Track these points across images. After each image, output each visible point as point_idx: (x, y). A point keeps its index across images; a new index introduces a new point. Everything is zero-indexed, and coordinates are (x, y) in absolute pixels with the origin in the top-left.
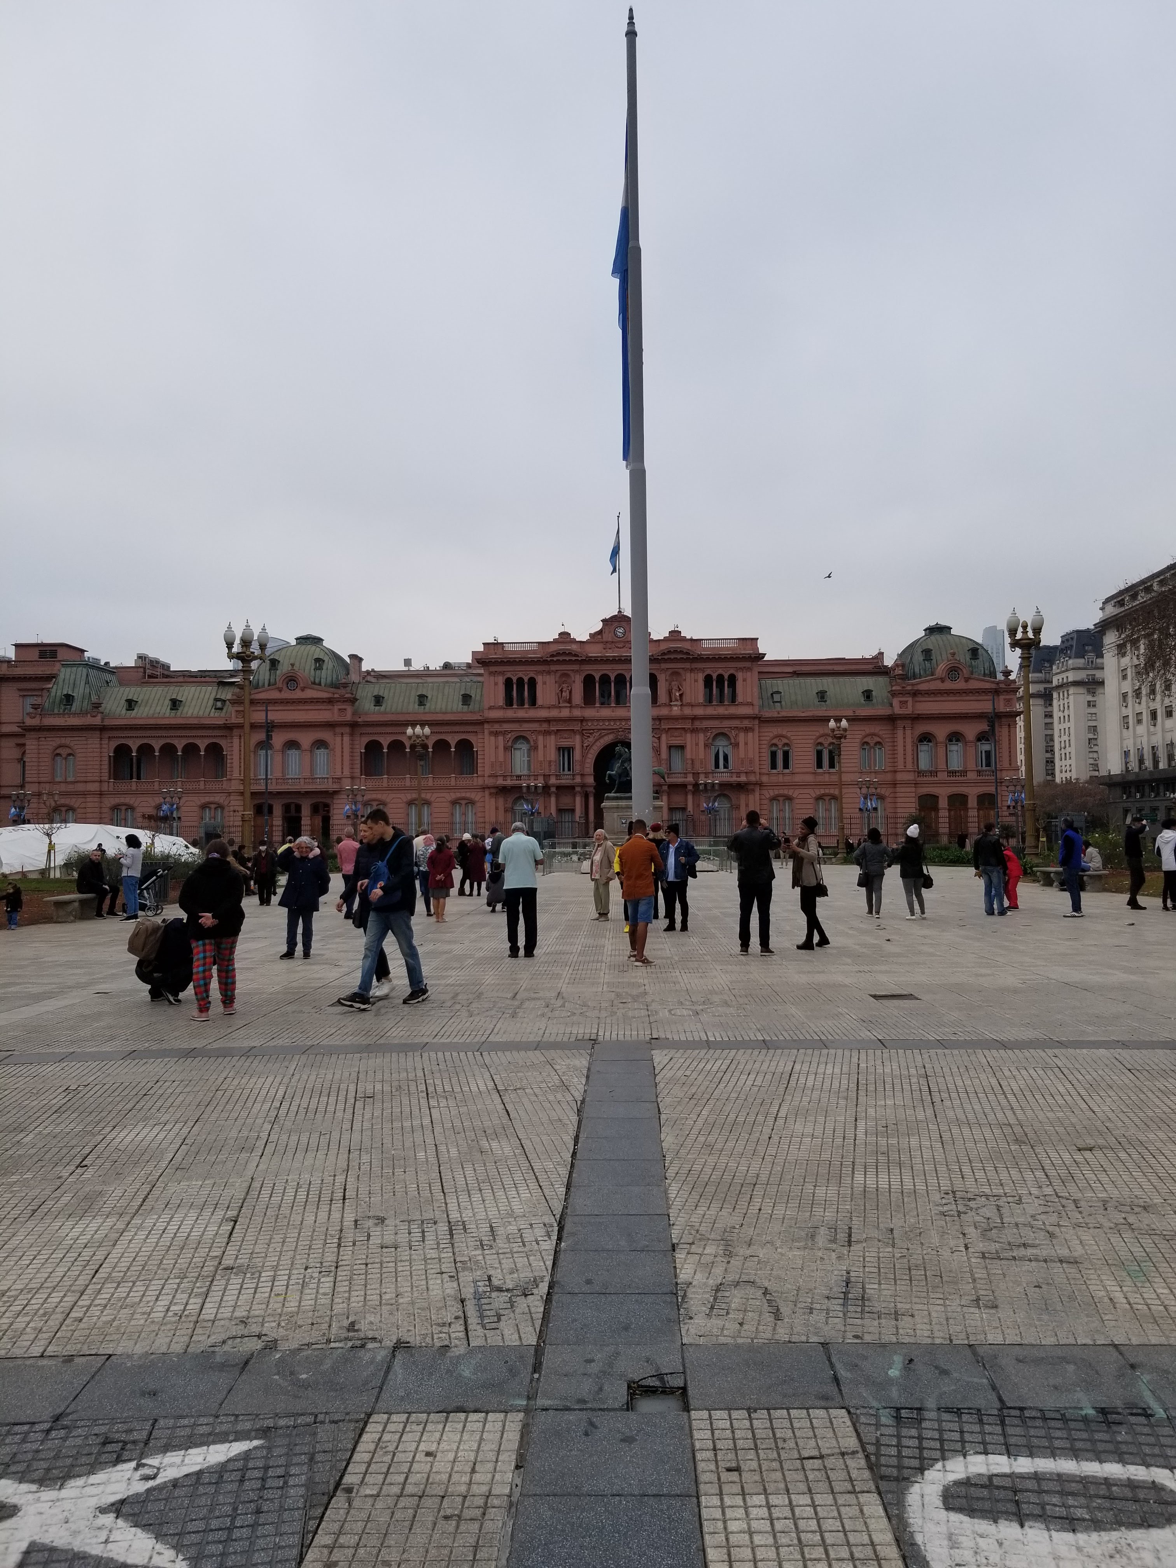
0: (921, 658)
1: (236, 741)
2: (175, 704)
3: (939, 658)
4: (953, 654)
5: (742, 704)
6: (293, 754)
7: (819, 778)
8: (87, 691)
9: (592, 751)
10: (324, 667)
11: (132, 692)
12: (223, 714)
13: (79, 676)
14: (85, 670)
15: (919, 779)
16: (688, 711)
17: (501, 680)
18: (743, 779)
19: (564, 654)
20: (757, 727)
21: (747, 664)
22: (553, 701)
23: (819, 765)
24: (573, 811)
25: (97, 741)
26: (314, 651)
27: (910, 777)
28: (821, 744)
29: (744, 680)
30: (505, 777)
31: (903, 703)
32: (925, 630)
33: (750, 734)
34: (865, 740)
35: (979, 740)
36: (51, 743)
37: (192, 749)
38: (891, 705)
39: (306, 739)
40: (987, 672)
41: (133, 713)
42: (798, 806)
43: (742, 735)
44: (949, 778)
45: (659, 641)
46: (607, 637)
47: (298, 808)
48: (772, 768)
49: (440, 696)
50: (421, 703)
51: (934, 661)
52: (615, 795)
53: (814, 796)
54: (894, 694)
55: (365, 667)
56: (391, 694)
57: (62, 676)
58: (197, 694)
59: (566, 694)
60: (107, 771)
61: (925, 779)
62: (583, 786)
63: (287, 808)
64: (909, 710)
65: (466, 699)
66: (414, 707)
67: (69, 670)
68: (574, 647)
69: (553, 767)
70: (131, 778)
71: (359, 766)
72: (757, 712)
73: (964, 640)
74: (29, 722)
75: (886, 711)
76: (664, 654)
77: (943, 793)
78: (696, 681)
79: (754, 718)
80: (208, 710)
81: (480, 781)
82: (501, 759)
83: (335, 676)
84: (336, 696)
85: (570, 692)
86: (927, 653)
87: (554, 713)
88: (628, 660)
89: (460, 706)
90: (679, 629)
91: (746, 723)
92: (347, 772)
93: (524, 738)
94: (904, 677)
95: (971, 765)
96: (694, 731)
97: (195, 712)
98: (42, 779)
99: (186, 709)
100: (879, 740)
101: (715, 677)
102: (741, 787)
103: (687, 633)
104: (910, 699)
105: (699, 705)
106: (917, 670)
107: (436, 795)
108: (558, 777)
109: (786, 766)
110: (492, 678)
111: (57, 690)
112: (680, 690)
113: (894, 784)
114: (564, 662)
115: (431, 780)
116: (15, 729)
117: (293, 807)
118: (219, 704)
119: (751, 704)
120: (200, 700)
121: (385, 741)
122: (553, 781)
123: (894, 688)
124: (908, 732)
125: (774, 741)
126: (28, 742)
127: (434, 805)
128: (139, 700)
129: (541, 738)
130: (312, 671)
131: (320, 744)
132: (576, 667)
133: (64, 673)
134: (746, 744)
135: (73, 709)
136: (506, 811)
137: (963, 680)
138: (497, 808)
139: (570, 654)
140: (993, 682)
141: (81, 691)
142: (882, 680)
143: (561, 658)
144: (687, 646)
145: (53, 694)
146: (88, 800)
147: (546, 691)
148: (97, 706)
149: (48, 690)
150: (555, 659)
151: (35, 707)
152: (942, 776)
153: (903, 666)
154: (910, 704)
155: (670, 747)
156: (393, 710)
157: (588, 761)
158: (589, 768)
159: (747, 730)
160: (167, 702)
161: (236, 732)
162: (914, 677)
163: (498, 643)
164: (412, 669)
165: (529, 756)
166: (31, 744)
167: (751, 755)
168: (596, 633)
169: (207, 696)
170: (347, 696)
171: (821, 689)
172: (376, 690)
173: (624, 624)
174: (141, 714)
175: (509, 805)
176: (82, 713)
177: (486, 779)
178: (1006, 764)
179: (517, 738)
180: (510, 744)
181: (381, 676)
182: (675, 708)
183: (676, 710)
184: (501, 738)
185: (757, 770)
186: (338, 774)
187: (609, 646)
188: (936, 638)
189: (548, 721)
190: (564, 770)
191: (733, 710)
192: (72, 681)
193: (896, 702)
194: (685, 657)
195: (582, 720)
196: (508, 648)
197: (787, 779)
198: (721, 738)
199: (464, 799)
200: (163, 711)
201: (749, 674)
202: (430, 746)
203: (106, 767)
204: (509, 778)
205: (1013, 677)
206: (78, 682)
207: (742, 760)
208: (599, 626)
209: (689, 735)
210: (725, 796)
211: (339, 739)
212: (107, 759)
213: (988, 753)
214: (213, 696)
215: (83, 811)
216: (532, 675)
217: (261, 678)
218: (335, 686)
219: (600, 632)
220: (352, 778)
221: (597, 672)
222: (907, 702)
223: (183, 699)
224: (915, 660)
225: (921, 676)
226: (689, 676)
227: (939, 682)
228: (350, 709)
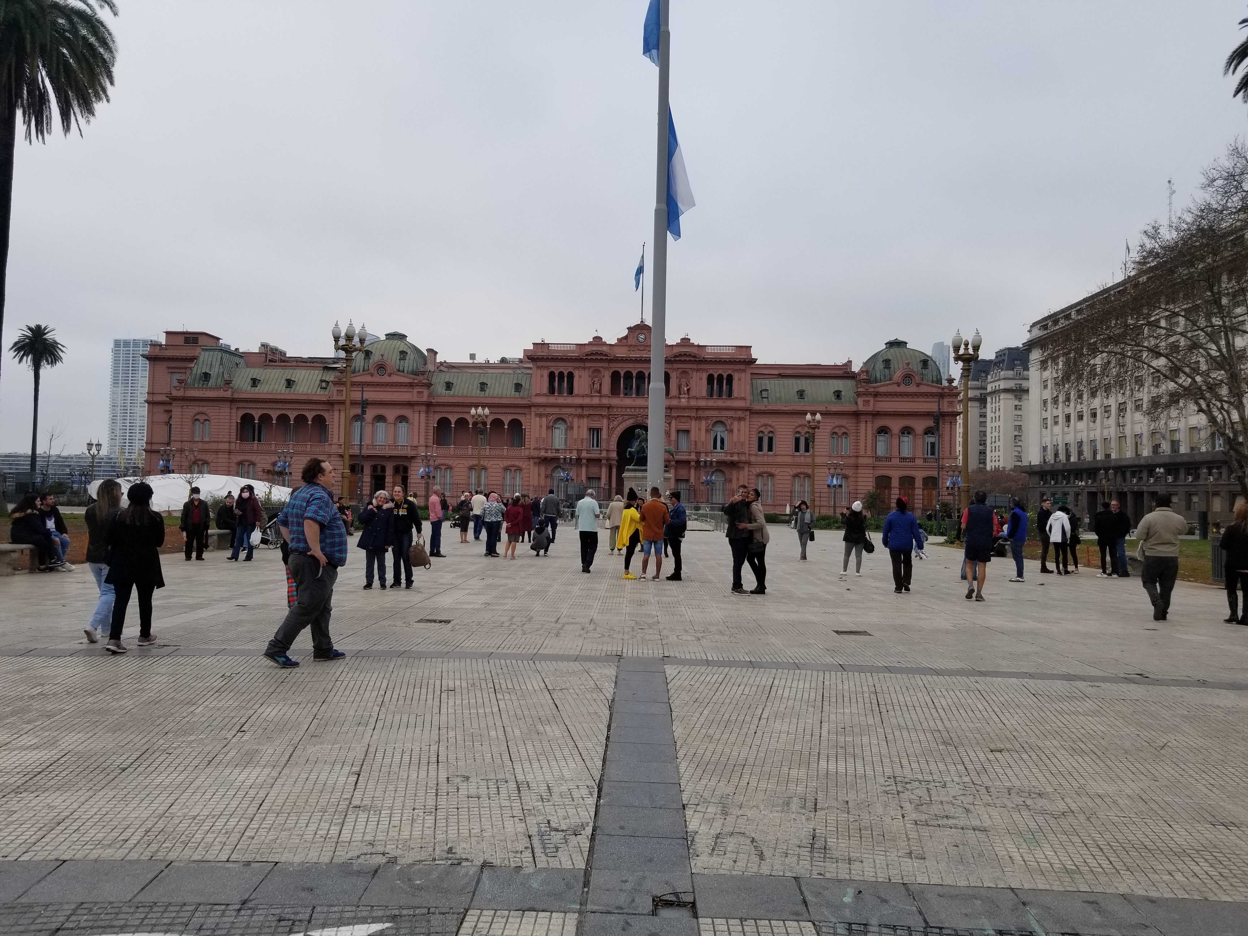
0: (882, 367)
1: (336, 414)
2: (289, 383)
3: (896, 367)
4: (908, 364)
5: (736, 398)
6: (381, 426)
7: (797, 460)
8: (221, 370)
9: (616, 432)
10: (407, 358)
11: (256, 373)
12: (326, 393)
13: (215, 359)
14: (220, 354)
15: (877, 463)
16: (693, 403)
17: (546, 373)
18: (735, 458)
19: (597, 354)
20: (748, 417)
21: (742, 367)
22: (587, 391)
23: (797, 449)
24: (599, 479)
25: (228, 410)
26: (399, 345)
27: (870, 461)
28: (798, 432)
29: (739, 379)
30: (546, 450)
31: (866, 402)
32: (886, 344)
33: (742, 423)
34: (834, 431)
35: (926, 433)
36: (192, 410)
37: (301, 419)
38: (856, 403)
39: (391, 414)
40: (935, 379)
41: (257, 389)
42: (779, 482)
43: (736, 423)
44: (901, 464)
45: (672, 346)
46: (631, 341)
47: (383, 469)
48: (759, 451)
49: (497, 384)
50: (482, 389)
51: (892, 369)
52: (634, 467)
53: (792, 473)
54: (859, 394)
55: (439, 359)
56: (459, 381)
57: (201, 359)
58: (307, 376)
59: (597, 386)
60: (235, 434)
61: (881, 463)
62: (608, 459)
63: (374, 468)
64: (870, 408)
65: (518, 387)
66: (476, 392)
67: (207, 353)
68: (605, 349)
69: (584, 443)
70: (254, 441)
71: (432, 437)
72: (748, 405)
73: (917, 354)
74: (175, 393)
75: (853, 408)
76: (676, 356)
77: (895, 475)
78: (701, 379)
79: (746, 410)
80: (315, 389)
81: (527, 453)
82: (544, 435)
83: (415, 365)
84: (415, 381)
85: (600, 385)
86: (887, 362)
87: (587, 401)
88: (648, 361)
89: (513, 392)
90: (688, 337)
91: (740, 414)
92: (422, 442)
93: (563, 420)
94: (868, 381)
95: (919, 454)
96: (698, 418)
97: (305, 391)
98: (185, 439)
99: (298, 388)
100: (845, 431)
101: (716, 376)
102: (733, 465)
103: (695, 341)
104: (872, 399)
105: (702, 398)
106: (878, 377)
107: (491, 463)
108: (588, 451)
109: (770, 449)
110: (539, 371)
111: (198, 369)
112: (688, 385)
113: (857, 467)
114: (597, 360)
115: (488, 450)
116: (163, 398)
117: (379, 467)
118: (324, 384)
119: (744, 399)
120: (309, 381)
121: (453, 419)
122: (584, 454)
123: (859, 390)
124: (869, 425)
125: (762, 429)
126: (174, 409)
127: (490, 470)
128: (262, 379)
129: (576, 420)
130: (398, 361)
131: (402, 419)
132: (606, 365)
133: (204, 356)
134: (739, 430)
135: (210, 384)
136: (546, 477)
137: (915, 386)
138: (539, 475)
139: (601, 354)
140: (938, 387)
141: (217, 369)
142: (849, 383)
143: (594, 357)
144: (694, 351)
145: (194, 372)
146: (219, 456)
147: (581, 382)
148: (228, 383)
149: (191, 368)
150: (589, 358)
151: (180, 381)
152: (895, 461)
153: (867, 372)
154: (871, 403)
155: (678, 431)
156: (460, 394)
157: (613, 439)
158: (613, 446)
159: (740, 419)
160: (283, 382)
161: (336, 407)
162: (876, 381)
163: (544, 344)
164: (475, 362)
165: (566, 434)
166: (176, 411)
167: (742, 440)
168: (622, 338)
169: (314, 378)
170: (424, 381)
171: (800, 388)
172: (448, 378)
173: (645, 331)
174: (263, 390)
175: (549, 472)
176: (218, 388)
177: (531, 450)
178: (947, 454)
179: (558, 419)
180: (551, 424)
181: (451, 367)
182: (683, 400)
183: (684, 402)
184: (544, 419)
185: (747, 452)
186: (416, 443)
187: (632, 348)
188: (895, 350)
189: (582, 407)
190: (593, 446)
191: (729, 403)
192: (209, 363)
193: (860, 401)
194: (693, 359)
195: (609, 407)
196: (552, 347)
197: (771, 459)
198: (718, 425)
199: (513, 466)
200: (280, 389)
201: (743, 374)
202: (488, 423)
203: (234, 431)
204: (549, 451)
205: (955, 384)
206: (214, 363)
207: (735, 443)
208: (625, 333)
209: (693, 422)
210: (721, 471)
211: (417, 415)
212: (235, 424)
213: (933, 444)
214: (319, 379)
215: (215, 465)
216: (570, 370)
217: (357, 365)
218: (415, 373)
219: (626, 338)
220: (426, 446)
221: (622, 369)
222: (869, 401)
223: (296, 380)
224: (877, 368)
225: (881, 381)
226: (695, 375)
227: (895, 386)
228: (426, 392)
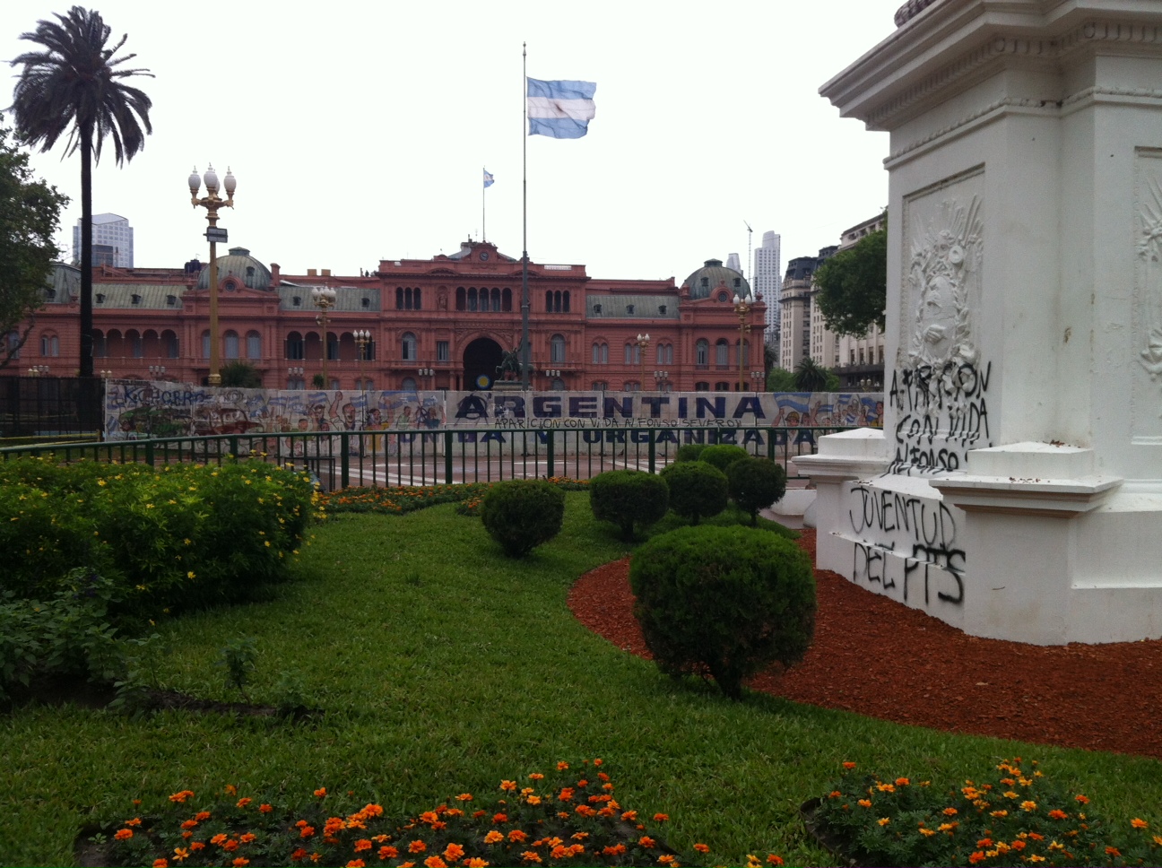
0: (700, 284)
1: (187, 329)
2: (136, 299)
3: (713, 284)
4: (723, 282)
5: (573, 313)
6: (231, 341)
7: (628, 369)
8: (65, 286)
9: (462, 345)
10: (255, 274)
11: (100, 288)
12: (175, 308)
13: (58, 276)
14: (62, 271)
15: (697, 371)
16: (534, 318)
17: (394, 289)
18: (573, 368)
19: (442, 270)
20: (583, 331)
21: (578, 284)
23: (627, 359)
24: (447, 389)
25: (75, 326)
26: (244, 261)
27: (691, 370)
28: (629, 344)
29: (576, 296)
30: (397, 363)
31: (687, 317)
32: (704, 263)
33: (579, 336)
34: (661, 342)
35: (738, 344)
36: (39, 327)
37: (150, 334)
38: (679, 317)
39: (242, 329)
41: (103, 306)
42: (611, 389)
43: (573, 336)
44: (717, 372)
46: (475, 259)
48: (594, 361)
49: (344, 299)
51: (709, 287)
53: (623, 382)
54: (681, 310)
55: (283, 273)
56: (306, 297)
58: (153, 292)
61: (700, 371)
62: (456, 371)
64: (691, 322)
65: (365, 302)
68: (451, 267)
69: (433, 356)
71: (283, 351)
72: (584, 319)
73: (730, 272)
75: (675, 322)
76: (517, 274)
78: (540, 295)
79: (582, 324)
80: (162, 304)
81: (378, 365)
82: (393, 349)
83: (261, 282)
84: (264, 297)
85: (447, 300)
86: (705, 280)
87: (434, 316)
88: (490, 278)
89: (361, 308)
90: (528, 256)
91: (576, 328)
92: (274, 356)
93: (412, 334)
94: (688, 298)
95: (733, 363)
96: (539, 332)
97: (152, 306)
98: (32, 355)
99: (144, 304)
100: (669, 342)
101: (554, 292)
102: (571, 375)
103: (533, 260)
104: (692, 314)
105: (542, 313)
106: (698, 293)
107: (343, 375)
108: (437, 363)
110: (387, 288)
112: (528, 301)
113: (680, 375)
114: (442, 277)
115: (341, 363)
118: (171, 300)
119: (580, 314)
120: (155, 297)
121: (303, 333)
122: (432, 366)
123: (681, 305)
124: (690, 338)
125: (596, 341)
128: (106, 294)
129: (424, 334)
130: (246, 277)
131: (253, 333)
132: (451, 282)
134: (576, 342)
135: (54, 300)
136: (397, 387)
137: (729, 302)
138: (390, 386)
139: (447, 271)
141: (60, 286)
142: (673, 299)
143: (440, 275)
144: (534, 270)
146: (68, 372)
147: (428, 298)
148: (74, 298)
150: (436, 275)
152: (712, 369)
153: (688, 289)
154: (692, 317)
156: (308, 309)
157: (459, 352)
158: (460, 357)
159: (576, 332)
160: (129, 297)
161: (186, 322)
162: (695, 297)
163: (390, 261)
165: (414, 347)
167: (579, 351)
169: (160, 293)
170: (272, 297)
171: (629, 304)
172: (295, 293)
173: (487, 250)
174: (109, 306)
175: (399, 383)
176: (64, 305)
177: (382, 363)
178: (756, 363)
179: (406, 333)
180: (400, 338)
184: (393, 333)
185: (583, 363)
186: (268, 357)
187: (476, 266)
188: (713, 269)
189: (429, 321)
190: (441, 358)
191: (566, 318)
193: (682, 315)
194: (532, 277)
195: (455, 322)
196: (398, 264)
197: (605, 369)
198: (557, 338)
199: (365, 378)
200: (127, 304)
201: (579, 292)
202: (338, 337)
204: (402, 364)
206: (57, 280)
207: (573, 355)
209: (534, 336)
210: (560, 380)
211: (267, 332)
214: (166, 294)
216: (417, 286)
217: (205, 281)
218: (263, 288)
219: (469, 256)
220: (278, 360)
221: (467, 286)
222: (689, 316)
223: (141, 295)
224: (696, 286)
225: (700, 298)
226: (535, 292)
227: (712, 302)
228: (276, 307)
